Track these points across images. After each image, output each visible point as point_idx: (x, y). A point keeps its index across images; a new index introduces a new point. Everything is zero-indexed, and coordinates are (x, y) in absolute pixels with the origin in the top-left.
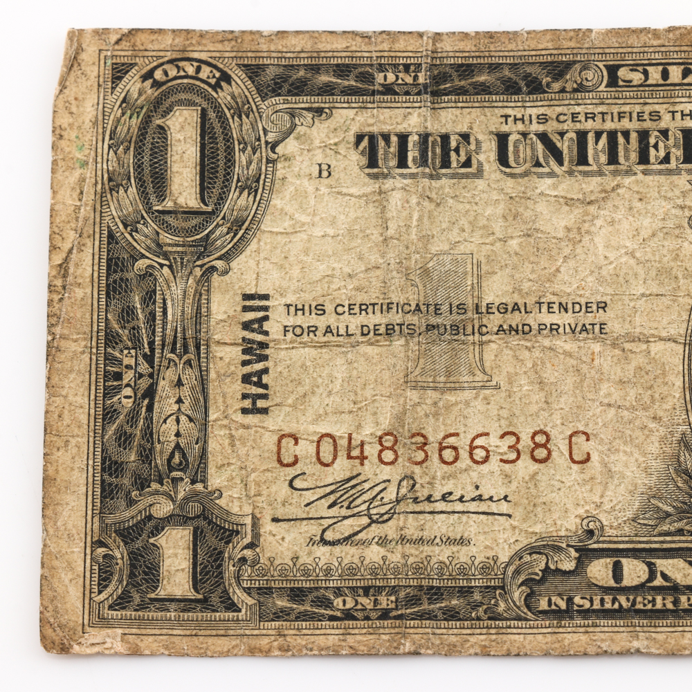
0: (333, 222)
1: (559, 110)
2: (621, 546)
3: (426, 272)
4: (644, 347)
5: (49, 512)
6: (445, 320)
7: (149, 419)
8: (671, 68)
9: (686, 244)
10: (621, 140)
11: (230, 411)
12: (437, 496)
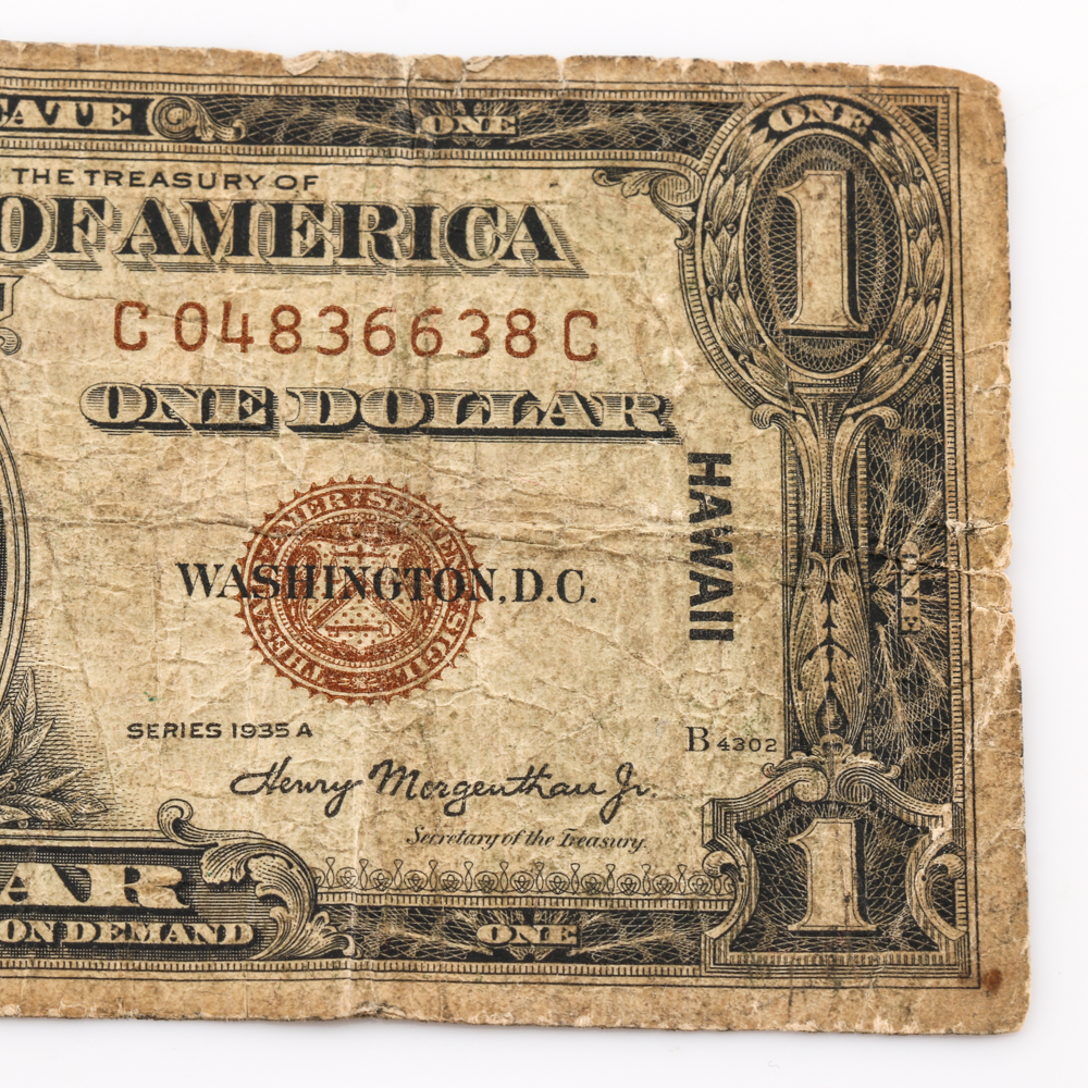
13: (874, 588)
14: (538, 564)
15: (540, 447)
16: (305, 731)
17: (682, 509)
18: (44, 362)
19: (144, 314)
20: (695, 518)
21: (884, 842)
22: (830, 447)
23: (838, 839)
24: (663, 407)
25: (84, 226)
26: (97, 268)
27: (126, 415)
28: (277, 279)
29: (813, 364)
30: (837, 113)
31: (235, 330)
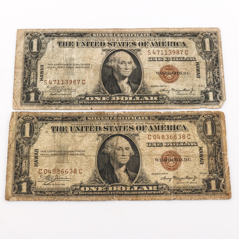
0: (48, 139)
1: (79, 123)
2: (86, 185)
3: (60, 146)
4: (90, 157)
5: (7, 180)
6: (63, 153)
7: (21, 167)
8: (95, 117)
9: (96, 142)
10: (88, 128)
11: (33, 166)
12: (61, 178)
13: (216, 159)
14: (186, 158)
15: (186, 147)
16: (167, 174)
17: (199, 152)
18: (142, 141)
19: (151, 136)
20: (200, 153)
21: (218, 182)
22: (211, 146)
23: (214, 182)
24: (196, 143)
25: (145, 128)
26: (146, 132)
27: (150, 145)
28: (162, 132)
29: (209, 139)
30: (210, 116)
31: (159, 137)
